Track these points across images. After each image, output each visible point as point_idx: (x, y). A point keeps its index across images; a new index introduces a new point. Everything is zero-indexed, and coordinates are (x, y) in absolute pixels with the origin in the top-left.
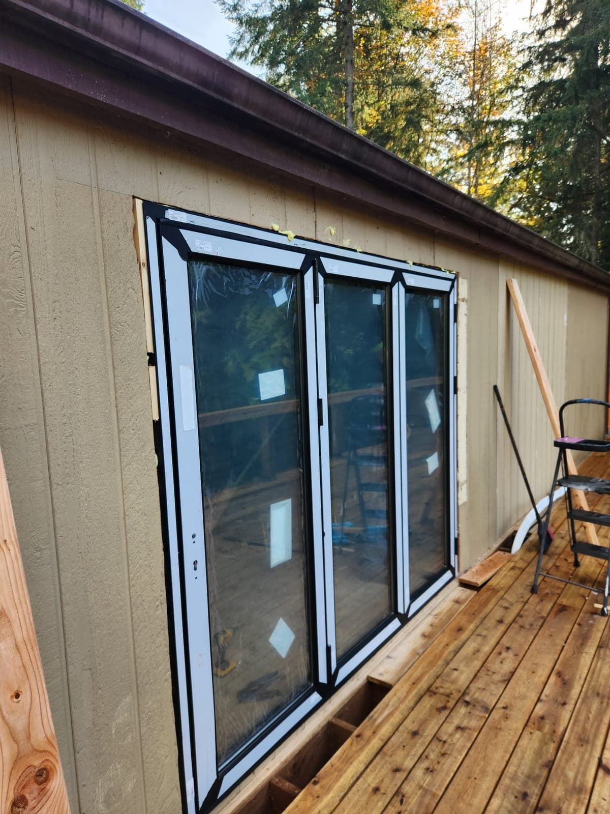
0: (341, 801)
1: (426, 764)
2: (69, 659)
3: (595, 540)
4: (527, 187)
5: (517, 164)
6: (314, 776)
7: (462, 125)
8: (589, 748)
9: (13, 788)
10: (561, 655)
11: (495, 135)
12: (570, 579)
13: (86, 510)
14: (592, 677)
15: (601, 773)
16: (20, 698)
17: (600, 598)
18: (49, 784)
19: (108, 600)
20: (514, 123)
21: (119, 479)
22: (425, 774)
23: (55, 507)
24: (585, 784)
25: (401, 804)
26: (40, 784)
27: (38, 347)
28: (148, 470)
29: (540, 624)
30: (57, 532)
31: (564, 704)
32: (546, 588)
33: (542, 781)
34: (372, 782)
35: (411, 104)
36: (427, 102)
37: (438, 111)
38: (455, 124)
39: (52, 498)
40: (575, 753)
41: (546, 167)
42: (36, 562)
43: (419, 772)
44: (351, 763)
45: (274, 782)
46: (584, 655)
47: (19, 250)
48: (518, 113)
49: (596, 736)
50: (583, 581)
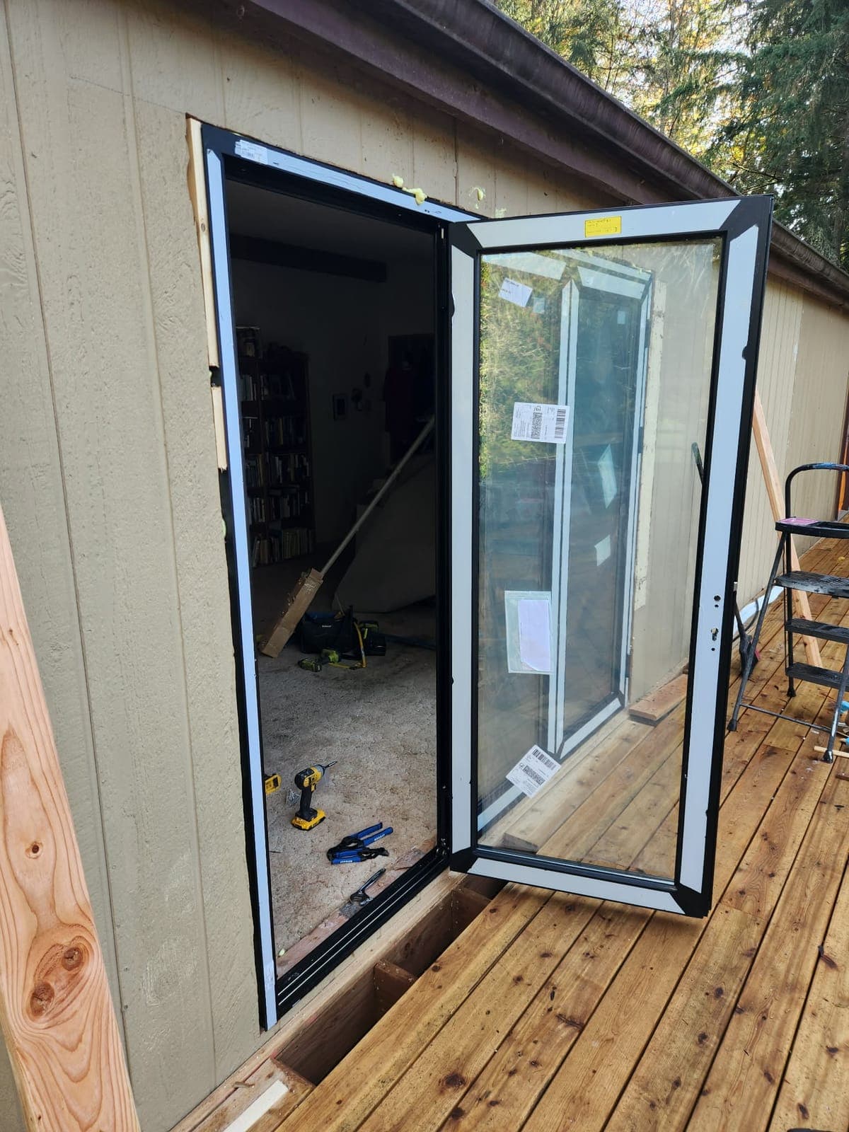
0: (471, 993)
1: (585, 948)
2: (104, 803)
3: (818, 662)
4: (745, 159)
5: (732, 122)
6: (434, 960)
7: (654, 59)
8: (806, 933)
9: (32, 974)
10: (768, 812)
11: (703, 76)
12: (781, 712)
13: (124, 594)
14: (810, 842)
15: (822, 965)
16: (38, 853)
17: (824, 738)
18: (83, 969)
19: (157, 722)
20: (732, 57)
21: (171, 550)
22: (583, 960)
23: (79, 588)
24: (800, 980)
25: (552, 999)
26: (70, 969)
27: (47, 346)
28: (212, 542)
29: (740, 771)
30: (83, 624)
31: (772, 875)
32: (748, 724)
33: (742, 974)
34: (513, 969)
35: (581, 24)
36: (605, 22)
37: (620, 37)
38: (644, 57)
39: (74, 575)
40: (788, 940)
41: (774, 127)
42: (54, 666)
43: (575, 958)
44: (484, 945)
45: (380, 967)
46: (800, 812)
47: (13, 189)
48: (739, 43)
49: (815, 917)
50: (799, 716)
